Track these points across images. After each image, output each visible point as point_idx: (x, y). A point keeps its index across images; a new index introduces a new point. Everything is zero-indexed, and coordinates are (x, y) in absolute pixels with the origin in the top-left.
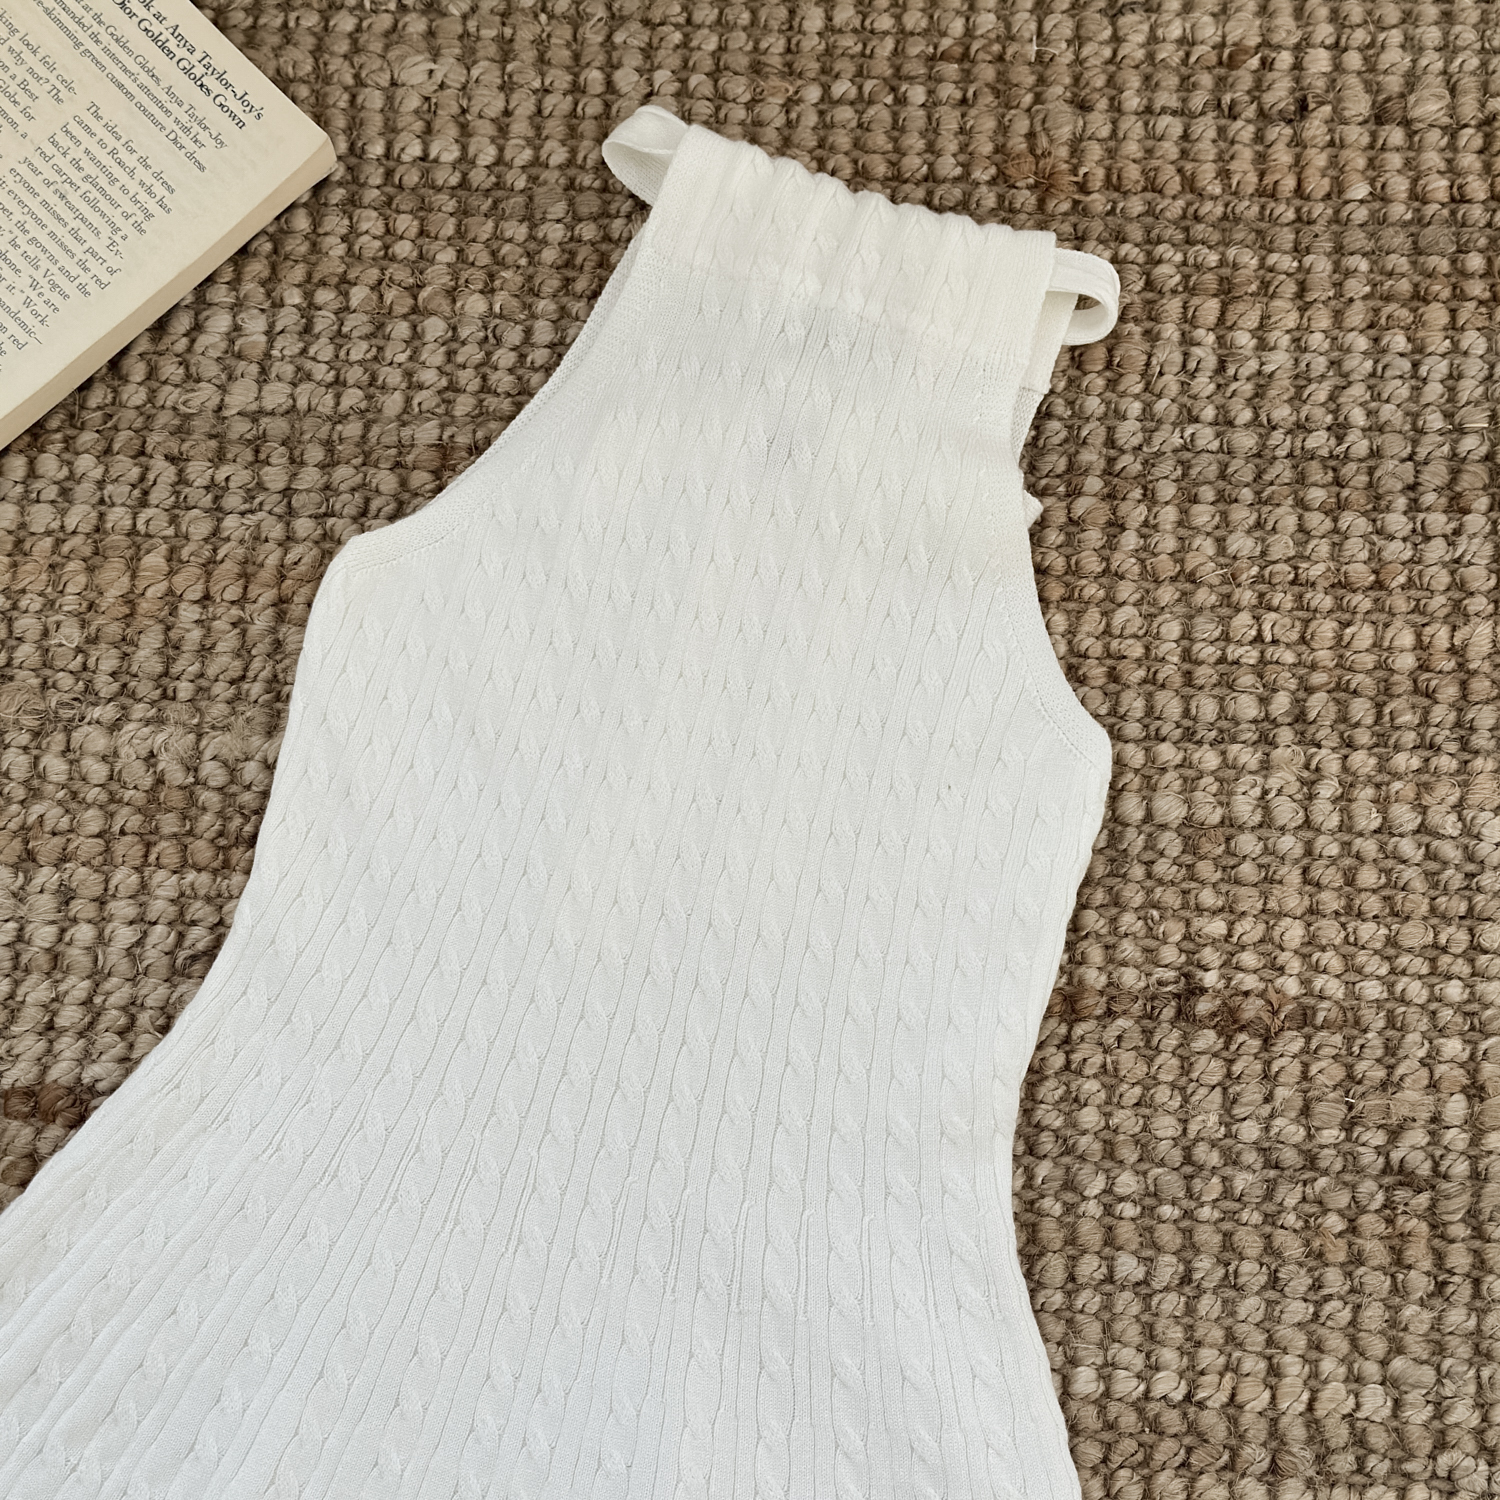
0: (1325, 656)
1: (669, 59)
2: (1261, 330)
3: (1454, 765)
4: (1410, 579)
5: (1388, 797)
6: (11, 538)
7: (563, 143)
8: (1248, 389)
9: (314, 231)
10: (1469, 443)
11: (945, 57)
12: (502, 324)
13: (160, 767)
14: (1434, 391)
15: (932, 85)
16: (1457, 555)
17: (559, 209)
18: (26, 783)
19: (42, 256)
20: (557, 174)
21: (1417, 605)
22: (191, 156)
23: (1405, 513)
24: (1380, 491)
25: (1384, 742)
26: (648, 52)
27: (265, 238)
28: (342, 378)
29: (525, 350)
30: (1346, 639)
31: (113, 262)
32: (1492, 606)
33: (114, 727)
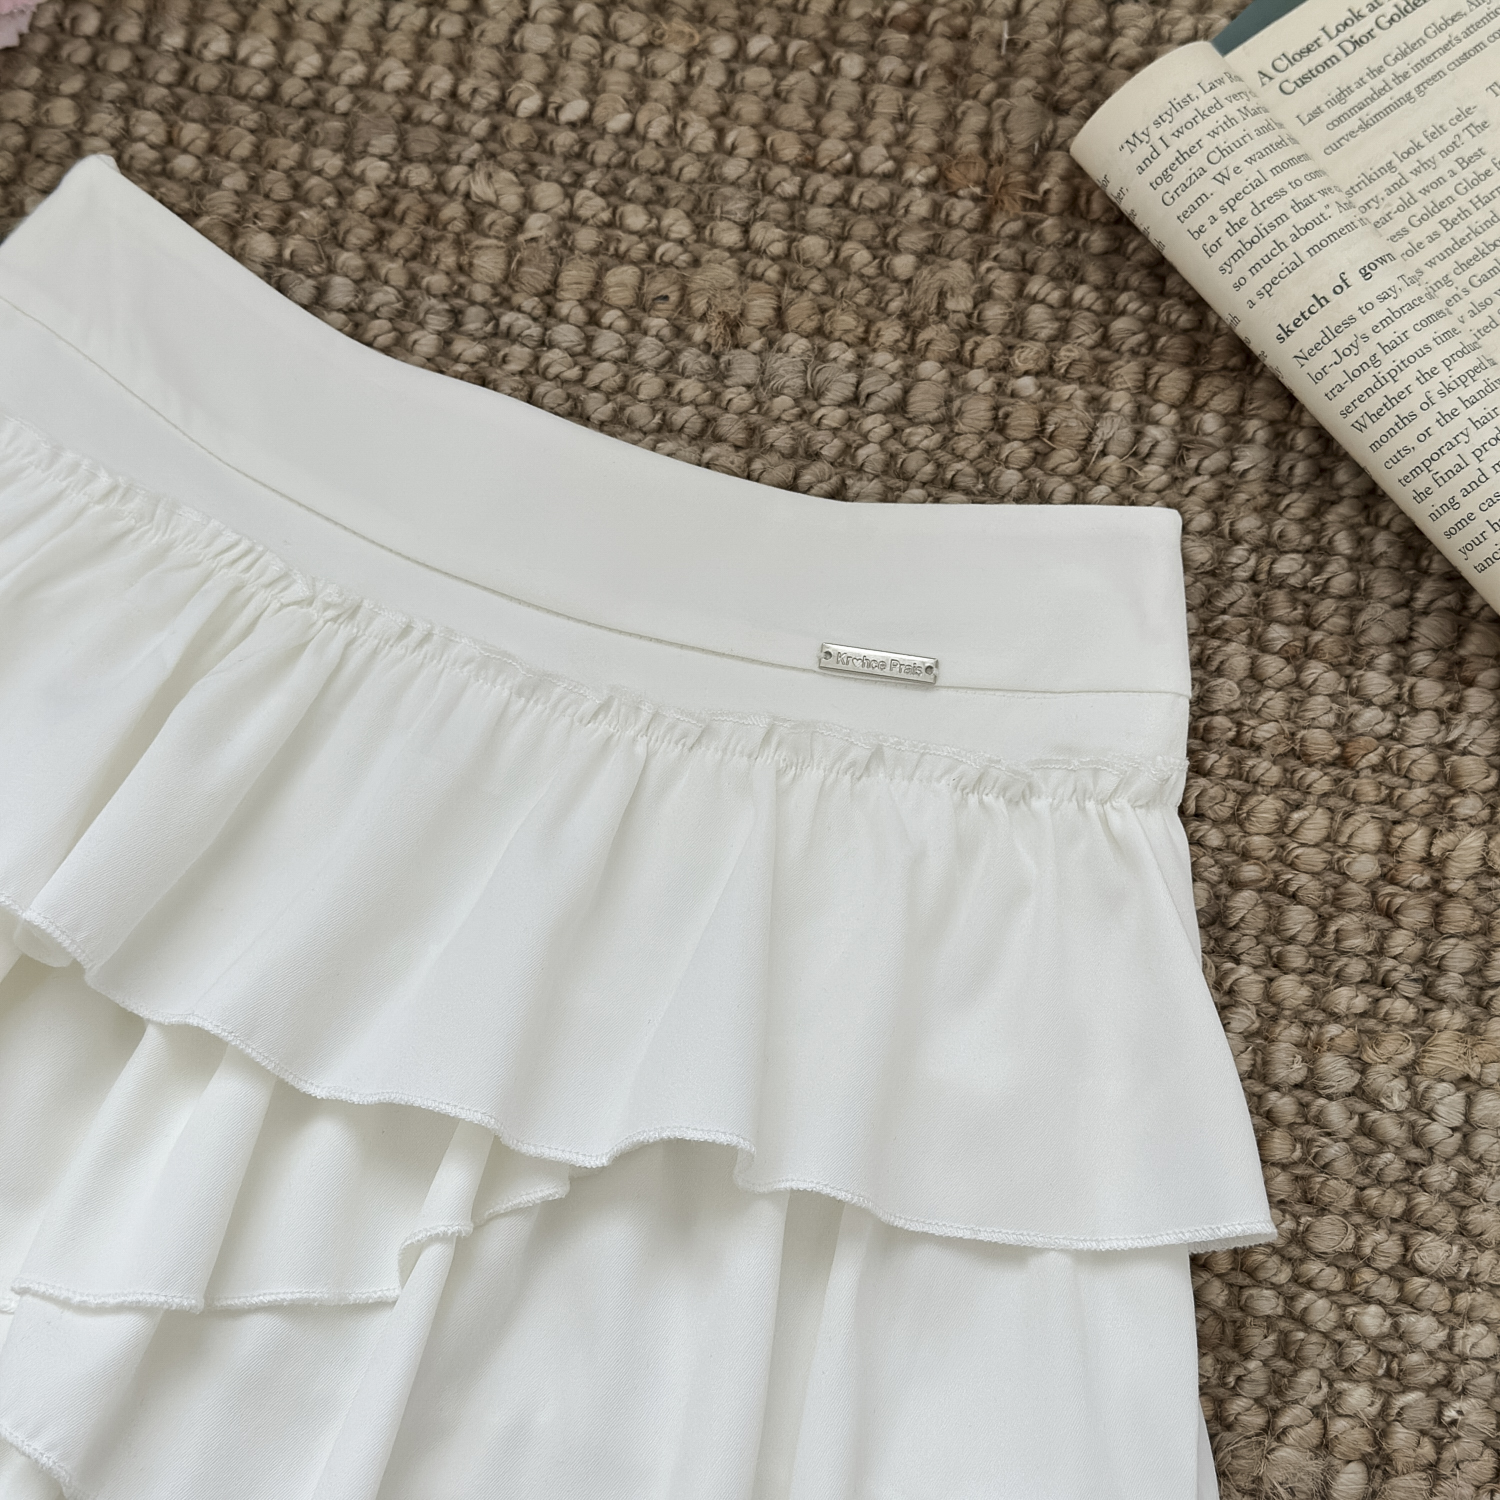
0: (1261, 844)
3: (1411, 1013)
4: (1385, 759)
5: (1317, 1044)
7: (406, 64)
8: (1207, 486)
11: (895, 23)
15: (873, 56)
16: (1450, 739)
17: (385, 142)
20: (390, 99)
21: (1390, 795)
23: (1389, 673)
24: (1362, 641)
25: (1323, 967)
30: (1292, 825)
32: (1487, 812)
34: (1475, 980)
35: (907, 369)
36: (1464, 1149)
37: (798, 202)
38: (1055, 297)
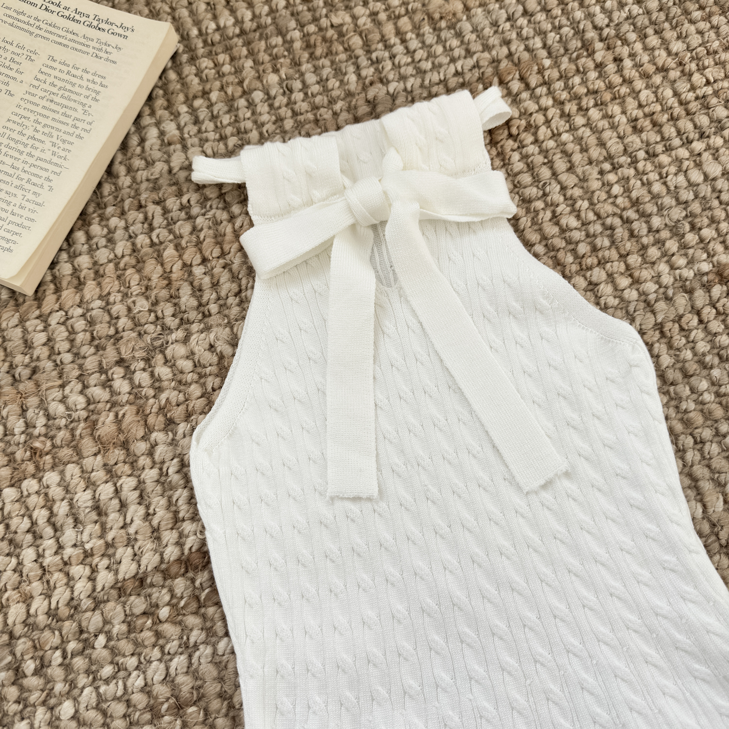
6: (92, 271)
9: (180, 78)
12: (290, 82)
13: (218, 350)
18: (152, 386)
19: (52, 130)
22: (107, 60)
27: (157, 89)
28: (223, 135)
29: (306, 90)
31: (89, 119)
33: (186, 340)
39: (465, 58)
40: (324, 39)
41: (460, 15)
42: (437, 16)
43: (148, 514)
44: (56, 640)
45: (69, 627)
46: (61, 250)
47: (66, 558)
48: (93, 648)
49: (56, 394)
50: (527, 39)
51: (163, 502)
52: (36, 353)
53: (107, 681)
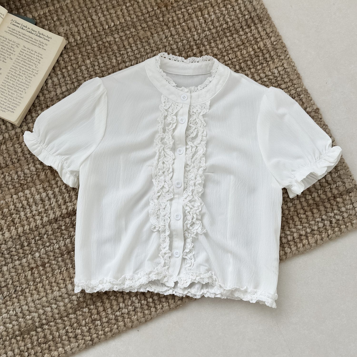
0: (240, 57)
1: (99, 11)
2: (208, 13)
3: (266, 65)
4: (247, 41)
5: (259, 74)
7: (89, 31)
8: (210, 23)
10: (247, 17)
12: (94, 63)
14: (238, 11)
16: (253, 34)
17: (94, 41)
19: (25, 73)
20: (91, 36)
21: (250, 44)
23: (242, 31)
24: (237, 30)
25: (255, 66)
26: (96, 11)
28: (73, 82)
29: (99, 65)
30: (242, 53)
32: (261, 39)
34: (271, 57)
35: (169, 30)
36: (280, 75)
37: (145, 19)
38: (180, 12)
39: (151, 53)
40: (105, 47)
41: (149, 37)
42: (142, 38)
43: (57, 201)
44: (33, 236)
45: (36, 233)
46: (23, 122)
47: (34, 214)
48: (44, 238)
49: (27, 167)
50: (172, 45)
51: (61, 197)
52: (19, 154)
53: (48, 247)
